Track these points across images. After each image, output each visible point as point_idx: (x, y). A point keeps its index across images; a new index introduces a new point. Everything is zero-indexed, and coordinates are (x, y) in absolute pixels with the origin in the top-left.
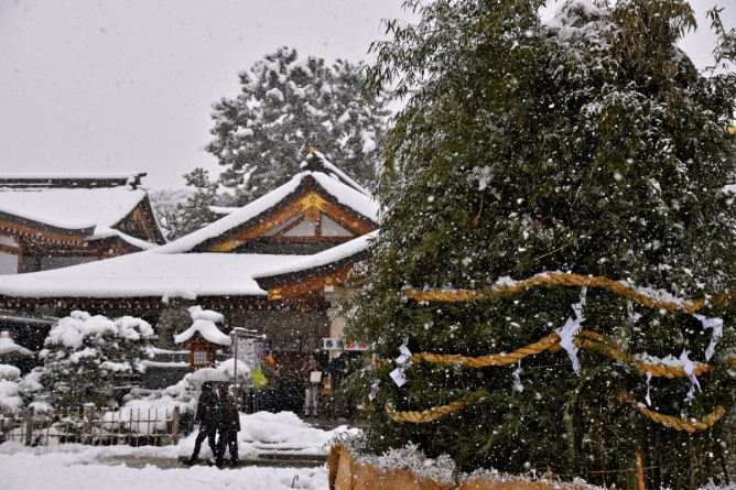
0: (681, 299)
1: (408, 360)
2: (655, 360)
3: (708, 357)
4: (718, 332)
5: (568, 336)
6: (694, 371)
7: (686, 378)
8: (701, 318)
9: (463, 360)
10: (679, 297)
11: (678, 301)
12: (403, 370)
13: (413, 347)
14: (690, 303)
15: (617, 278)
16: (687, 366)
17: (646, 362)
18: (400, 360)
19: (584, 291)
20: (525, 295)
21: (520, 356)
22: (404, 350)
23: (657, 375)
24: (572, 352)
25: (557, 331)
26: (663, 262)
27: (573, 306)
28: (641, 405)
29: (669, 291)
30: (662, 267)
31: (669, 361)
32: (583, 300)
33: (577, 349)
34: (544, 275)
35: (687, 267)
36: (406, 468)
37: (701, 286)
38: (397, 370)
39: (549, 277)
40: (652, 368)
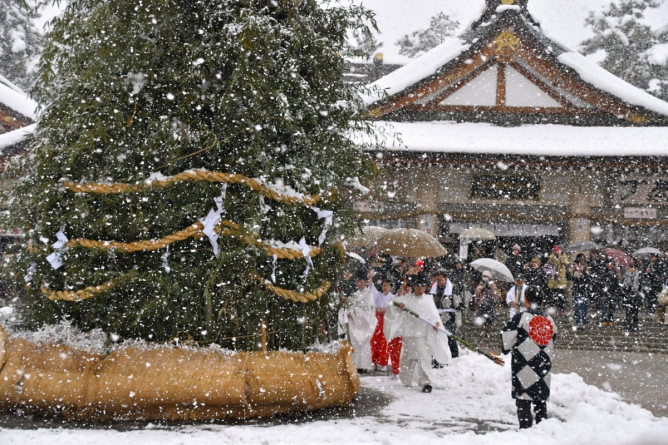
0: (302, 194)
1: (65, 245)
2: (280, 244)
3: (321, 241)
4: (329, 221)
5: (210, 225)
6: (310, 253)
7: (303, 260)
8: (316, 210)
9: (116, 245)
10: (301, 192)
11: (300, 196)
12: (59, 254)
13: (69, 234)
14: (308, 197)
15: (252, 175)
16: (304, 249)
17: (273, 246)
18: (56, 245)
19: (225, 186)
20: (173, 189)
21: (168, 241)
22: (61, 236)
23: (281, 257)
24: (213, 238)
25: (201, 220)
26: (288, 163)
27: (215, 199)
28: (267, 282)
29: (293, 187)
30: (288, 167)
31: (291, 245)
32: (223, 194)
33: (217, 236)
34: (191, 172)
35: (308, 167)
36: (61, 341)
37: (317, 182)
38: (53, 255)
39: (195, 173)
40: (278, 251)
